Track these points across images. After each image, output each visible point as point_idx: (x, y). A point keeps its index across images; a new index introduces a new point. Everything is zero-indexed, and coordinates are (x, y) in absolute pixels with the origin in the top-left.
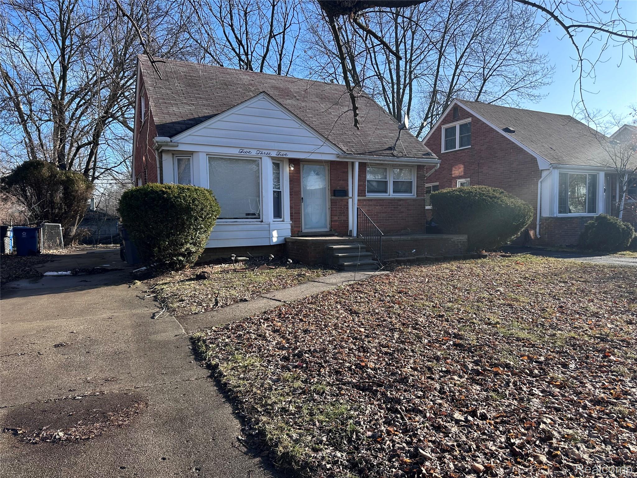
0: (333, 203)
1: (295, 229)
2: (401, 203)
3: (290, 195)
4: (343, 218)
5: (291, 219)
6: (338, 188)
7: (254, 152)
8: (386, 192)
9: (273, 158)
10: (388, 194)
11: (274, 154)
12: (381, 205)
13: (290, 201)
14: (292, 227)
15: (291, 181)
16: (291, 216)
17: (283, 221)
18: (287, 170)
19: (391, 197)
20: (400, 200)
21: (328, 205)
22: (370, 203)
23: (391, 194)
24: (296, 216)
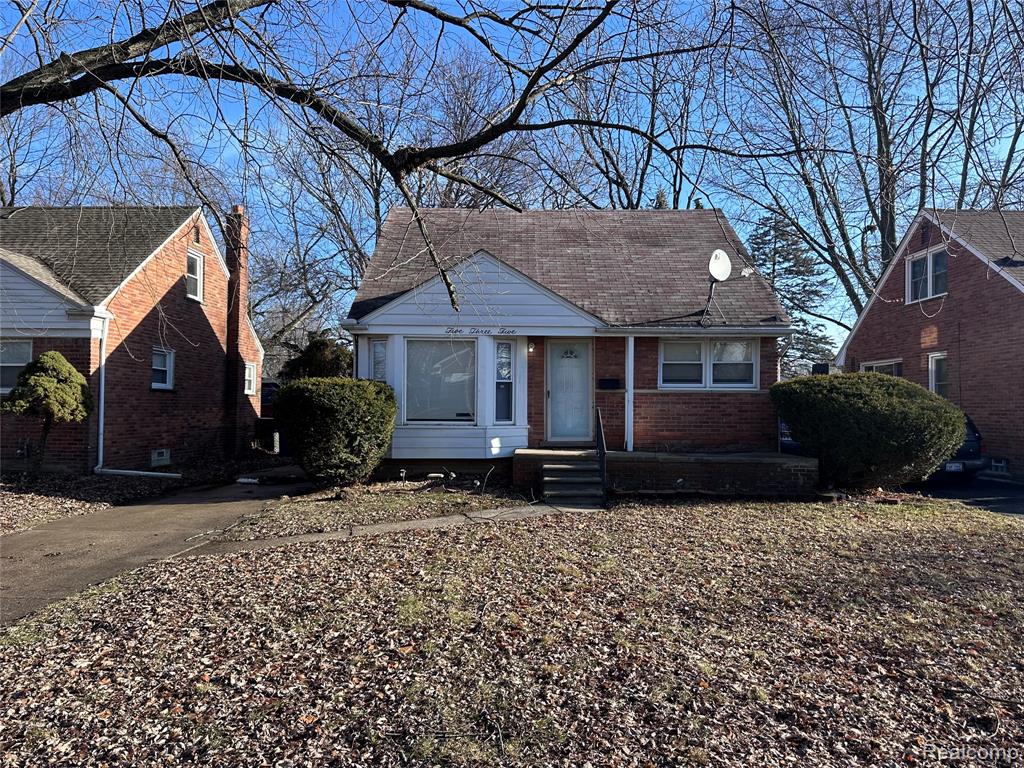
0: (599, 399)
1: (536, 437)
2: (724, 399)
3: (529, 387)
4: (615, 422)
5: (529, 422)
6: (608, 377)
7: (466, 331)
8: (700, 381)
9: (495, 337)
10: (703, 385)
11: (495, 332)
12: (685, 403)
13: (528, 395)
14: (530, 433)
15: (531, 367)
16: (528, 417)
17: (514, 425)
18: (525, 352)
19: (707, 389)
20: (724, 395)
21: (591, 401)
22: (666, 399)
23: (708, 384)
24: (536, 417)
